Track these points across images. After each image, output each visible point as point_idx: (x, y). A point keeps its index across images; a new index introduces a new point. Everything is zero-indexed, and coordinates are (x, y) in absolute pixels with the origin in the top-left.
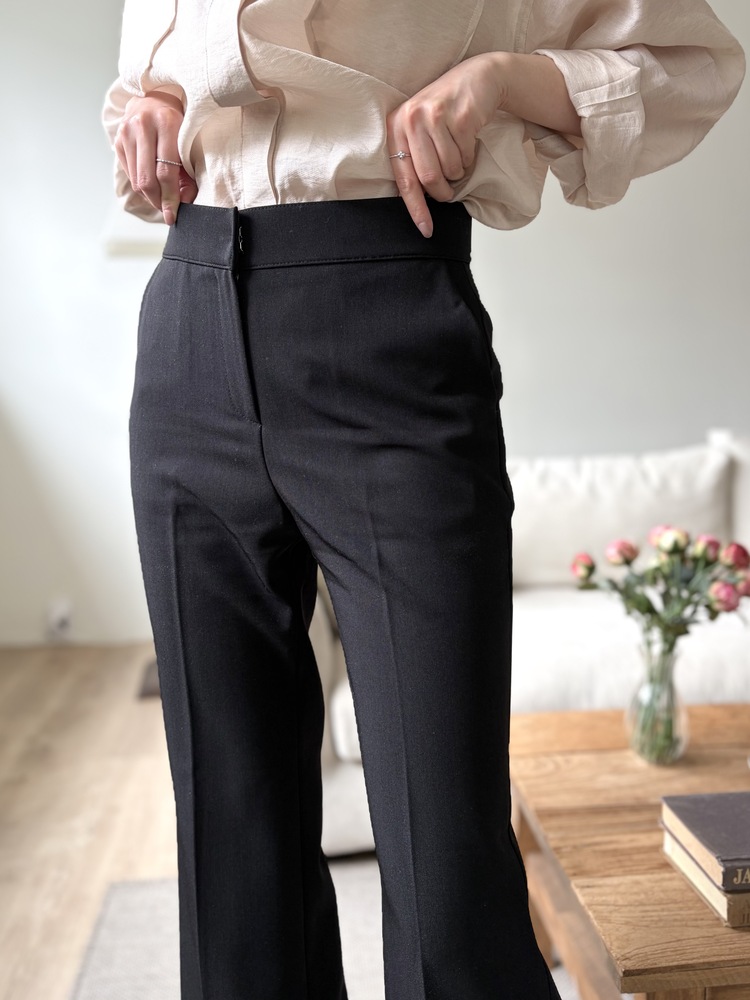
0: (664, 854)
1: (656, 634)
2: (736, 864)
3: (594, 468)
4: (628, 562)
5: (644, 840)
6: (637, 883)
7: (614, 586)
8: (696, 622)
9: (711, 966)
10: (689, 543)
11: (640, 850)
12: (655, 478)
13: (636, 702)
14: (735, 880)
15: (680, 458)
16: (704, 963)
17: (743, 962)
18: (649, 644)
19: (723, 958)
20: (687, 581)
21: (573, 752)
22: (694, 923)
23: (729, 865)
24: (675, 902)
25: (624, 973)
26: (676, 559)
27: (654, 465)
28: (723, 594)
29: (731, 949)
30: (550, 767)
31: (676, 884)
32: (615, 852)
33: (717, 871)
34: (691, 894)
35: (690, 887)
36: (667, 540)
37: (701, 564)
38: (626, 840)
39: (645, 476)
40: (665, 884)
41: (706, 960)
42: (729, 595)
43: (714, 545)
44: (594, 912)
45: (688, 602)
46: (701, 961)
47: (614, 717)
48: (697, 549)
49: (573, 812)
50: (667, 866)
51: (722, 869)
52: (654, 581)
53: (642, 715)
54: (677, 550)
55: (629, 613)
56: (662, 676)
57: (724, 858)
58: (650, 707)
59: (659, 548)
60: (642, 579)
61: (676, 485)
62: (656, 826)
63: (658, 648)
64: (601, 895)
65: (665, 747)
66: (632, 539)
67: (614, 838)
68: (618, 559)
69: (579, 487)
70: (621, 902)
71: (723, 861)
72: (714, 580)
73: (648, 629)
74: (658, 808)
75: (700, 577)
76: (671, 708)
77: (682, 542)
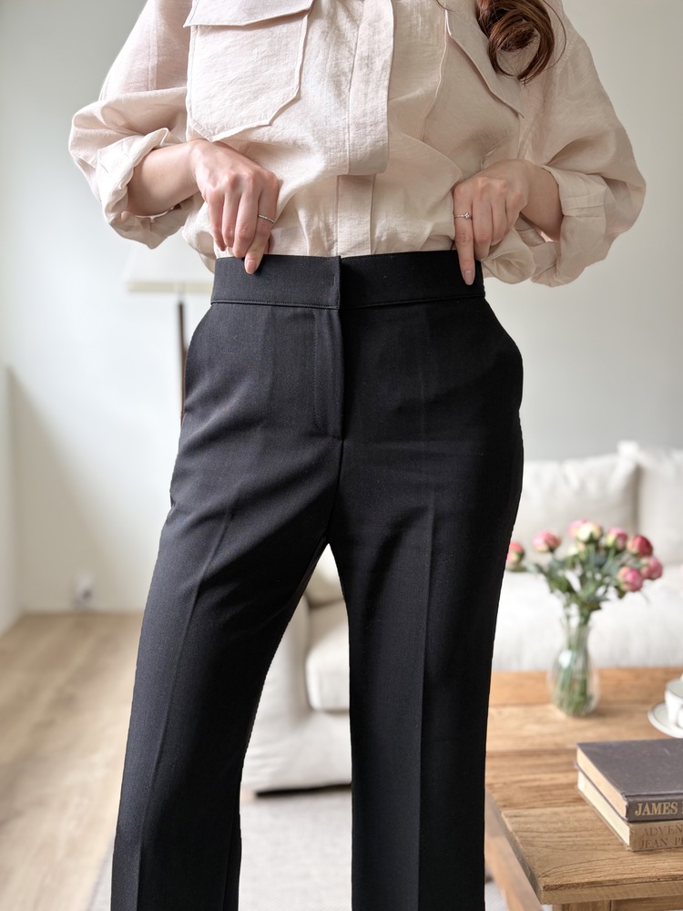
0: (578, 790)
1: (574, 609)
2: (638, 799)
4: (552, 550)
5: (562, 779)
6: (556, 814)
7: (540, 569)
8: (607, 600)
9: (616, 883)
10: (602, 535)
11: (558, 787)
12: (575, 483)
13: (557, 666)
14: (636, 812)
16: (609, 881)
17: (640, 880)
18: (568, 617)
19: (625, 876)
20: (600, 566)
21: (504, 705)
22: (603, 847)
23: (631, 800)
24: (587, 830)
25: (544, 887)
26: (592, 547)
27: (574, 470)
28: (629, 577)
29: (632, 869)
31: (588, 815)
32: (538, 788)
33: (622, 805)
34: (600, 824)
35: (600, 818)
36: (585, 532)
37: (612, 552)
38: (546, 778)
39: (567, 479)
40: (578, 815)
41: (612, 878)
42: (634, 578)
43: (623, 537)
44: (520, 837)
45: (601, 584)
46: (608, 878)
47: (539, 677)
48: (609, 540)
50: (580, 800)
51: (626, 803)
52: (573, 566)
53: (561, 676)
54: (592, 541)
55: (552, 591)
56: (579, 644)
57: (628, 794)
58: (569, 668)
59: (577, 539)
60: (563, 564)
61: (592, 487)
62: (572, 767)
63: (575, 621)
64: (526, 823)
65: (581, 703)
66: (555, 532)
67: (537, 776)
68: (544, 547)
70: (542, 830)
71: (627, 797)
72: (623, 565)
73: (567, 605)
74: (574, 752)
75: (611, 563)
76: (586, 669)
77: (597, 534)
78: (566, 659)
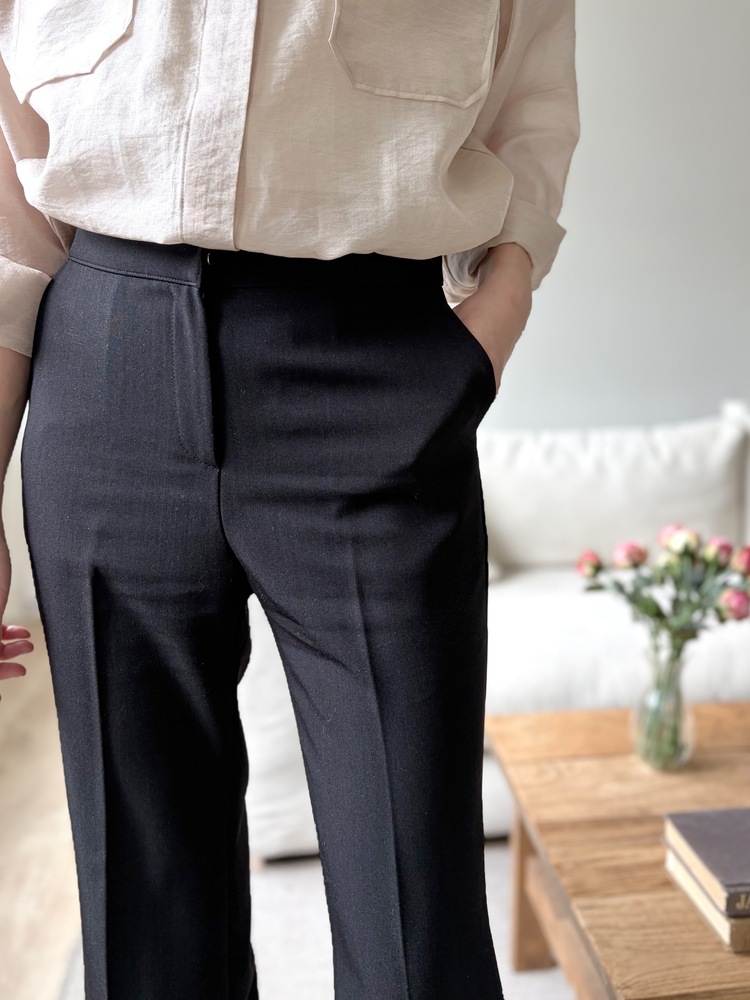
0: (666, 872)
1: (664, 638)
2: (740, 889)
3: (603, 442)
4: (636, 565)
5: (647, 855)
6: (639, 903)
7: (619, 587)
8: (705, 628)
9: (712, 995)
10: (700, 545)
11: (643, 866)
12: (665, 453)
13: (643, 708)
14: (738, 905)
15: (692, 431)
16: (705, 992)
17: (742, 991)
19: (724, 986)
20: (698, 585)
21: (576, 757)
22: (696, 947)
23: (732, 890)
24: (676, 924)
26: (687, 561)
27: (666, 438)
28: (734, 603)
29: (732, 976)
30: (552, 774)
31: (678, 904)
32: (618, 870)
33: (721, 896)
34: (693, 916)
35: (692, 908)
36: (679, 540)
37: (712, 570)
38: (628, 855)
39: (655, 451)
40: (667, 904)
41: (707, 988)
42: (741, 603)
43: (727, 549)
44: (595, 935)
45: (697, 606)
46: (702, 989)
47: (619, 718)
48: (710, 551)
49: (575, 825)
50: (669, 884)
51: (725, 894)
52: (662, 581)
53: (648, 720)
54: (689, 554)
55: (636, 618)
56: (669, 682)
57: (728, 882)
58: (657, 712)
59: (668, 549)
60: (650, 580)
62: (658, 839)
63: (665, 654)
64: (602, 916)
65: (672, 756)
66: (641, 542)
67: (615, 853)
68: (626, 562)
69: (586, 463)
70: (622, 925)
71: (727, 886)
72: (724, 586)
73: (655, 634)
74: (661, 823)
75: (714, 582)
76: (678, 711)
77: (693, 544)
78: (653, 700)
